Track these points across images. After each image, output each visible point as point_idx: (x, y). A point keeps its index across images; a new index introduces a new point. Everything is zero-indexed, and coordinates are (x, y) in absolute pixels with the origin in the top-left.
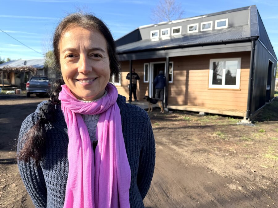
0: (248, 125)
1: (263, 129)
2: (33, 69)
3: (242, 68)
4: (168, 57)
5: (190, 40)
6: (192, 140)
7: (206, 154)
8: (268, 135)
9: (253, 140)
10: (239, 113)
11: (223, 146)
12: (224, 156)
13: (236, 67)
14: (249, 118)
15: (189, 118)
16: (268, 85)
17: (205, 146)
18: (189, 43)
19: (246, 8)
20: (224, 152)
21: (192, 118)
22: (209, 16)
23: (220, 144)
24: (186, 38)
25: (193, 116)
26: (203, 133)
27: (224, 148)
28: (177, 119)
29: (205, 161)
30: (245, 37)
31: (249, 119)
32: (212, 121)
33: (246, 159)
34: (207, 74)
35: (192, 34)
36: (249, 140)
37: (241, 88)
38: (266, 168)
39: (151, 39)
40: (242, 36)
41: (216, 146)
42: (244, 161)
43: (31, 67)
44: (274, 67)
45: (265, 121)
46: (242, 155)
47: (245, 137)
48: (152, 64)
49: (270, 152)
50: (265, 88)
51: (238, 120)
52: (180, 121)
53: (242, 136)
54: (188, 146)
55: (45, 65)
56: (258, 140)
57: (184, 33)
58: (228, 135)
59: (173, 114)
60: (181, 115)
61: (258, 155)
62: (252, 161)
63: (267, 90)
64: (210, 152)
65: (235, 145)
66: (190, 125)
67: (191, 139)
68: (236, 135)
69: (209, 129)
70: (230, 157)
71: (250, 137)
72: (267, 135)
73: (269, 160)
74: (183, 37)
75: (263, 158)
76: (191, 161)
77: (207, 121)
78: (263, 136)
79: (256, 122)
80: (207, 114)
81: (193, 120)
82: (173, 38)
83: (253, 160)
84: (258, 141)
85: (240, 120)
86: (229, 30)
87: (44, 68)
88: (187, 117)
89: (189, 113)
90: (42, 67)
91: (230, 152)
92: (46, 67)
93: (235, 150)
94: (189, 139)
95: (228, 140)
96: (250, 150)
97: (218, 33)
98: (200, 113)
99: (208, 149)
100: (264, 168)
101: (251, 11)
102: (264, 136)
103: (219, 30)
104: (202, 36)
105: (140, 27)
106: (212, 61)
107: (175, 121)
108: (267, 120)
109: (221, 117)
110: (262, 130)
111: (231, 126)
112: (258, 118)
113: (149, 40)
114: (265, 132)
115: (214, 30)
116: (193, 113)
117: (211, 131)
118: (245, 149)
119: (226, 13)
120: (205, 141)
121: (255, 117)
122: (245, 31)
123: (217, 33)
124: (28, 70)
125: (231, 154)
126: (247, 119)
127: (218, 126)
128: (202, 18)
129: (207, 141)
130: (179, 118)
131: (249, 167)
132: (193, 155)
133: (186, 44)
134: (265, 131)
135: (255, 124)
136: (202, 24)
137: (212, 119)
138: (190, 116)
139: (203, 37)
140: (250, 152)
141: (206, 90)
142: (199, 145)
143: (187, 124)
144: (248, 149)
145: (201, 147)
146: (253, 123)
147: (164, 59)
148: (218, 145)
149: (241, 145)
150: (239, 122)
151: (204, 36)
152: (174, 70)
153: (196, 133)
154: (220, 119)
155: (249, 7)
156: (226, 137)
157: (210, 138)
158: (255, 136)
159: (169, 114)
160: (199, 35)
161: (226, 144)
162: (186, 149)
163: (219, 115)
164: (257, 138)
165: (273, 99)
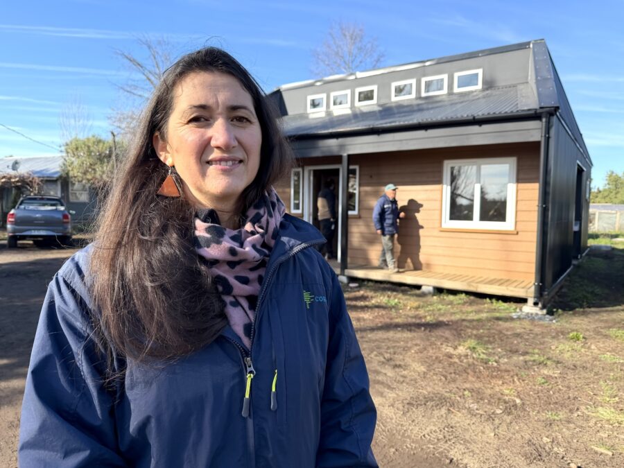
0: (540, 319)
1: (577, 331)
2: (31, 179)
3: (519, 180)
4: (345, 155)
5: (397, 115)
6: (405, 367)
7: (443, 411)
8: (593, 347)
9: (558, 362)
10: (516, 289)
11: (486, 385)
12: (491, 417)
13: (506, 180)
14: (540, 301)
15: (396, 300)
16: (576, 220)
17: (440, 384)
18: (395, 122)
19: (522, 46)
20: (490, 403)
21: (405, 302)
22: (440, 62)
23: (478, 377)
24: (387, 111)
25: (407, 294)
26: (432, 344)
27: (489, 392)
28: (367, 303)
29: (441, 436)
30: (526, 108)
31: (540, 305)
32: (452, 311)
33: (550, 424)
34: (437, 195)
35: (400, 103)
36: (549, 363)
37: (518, 229)
38: (607, 455)
39: (308, 114)
40: (519, 105)
41: (467, 385)
42: (547, 433)
43: (26, 175)
44: (587, 180)
45: (577, 307)
46: (539, 412)
47: (538, 354)
48: (310, 171)
49: (608, 399)
50: (572, 228)
51: (513, 305)
52: (377, 309)
53: (530, 351)
54: (395, 385)
55: (63, 170)
56: (570, 364)
57: (383, 101)
58: (493, 348)
59: (359, 291)
60: (378, 294)
61: (578, 409)
62: (567, 433)
63: (575, 232)
64: (452, 405)
65: (516, 379)
66: (399, 320)
67: (402, 363)
68: (514, 348)
69: (447, 333)
70: (508, 419)
71: (550, 355)
72: (589, 348)
73: (611, 426)
74: (381, 109)
75: (594, 420)
76: (403, 435)
77: (440, 310)
78: (580, 351)
79: (557, 311)
80: (439, 291)
81: (407, 306)
82: (358, 112)
83: (568, 429)
84: (572, 367)
85: (519, 305)
86: (487, 94)
87: (61, 177)
88: (392, 298)
89: (398, 288)
90: (56, 176)
91: (506, 402)
92: (64, 175)
93: (518, 396)
94: (398, 363)
95: (495, 364)
96: (557, 395)
97: (460, 101)
98: (424, 289)
99: (447, 395)
100: (601, 454)
101: (534, 52)
102: (583, 350)
103: (462, 95)
104: (425, 106)
105: (284, 87)
106: (448, 165)
107: (363, 308)
108: (581, 306)
109: (472, 298)
110: (575, 333)
111: (500, 323)
112: (561, 300)
113: (304, 116)
114: (584, 340)
115: (450, 93)
116: (406, 288)
117: (451, 338)
118: (542, 391)
119: (479, 56)
120: (438, 368)
121: (552, 297)
122: (524, 95)
123: (457, 101)
124: (18, 181)
125: (510, 408)
126: (536, 304)
127: (468, 324)
128: (424, 66)
129: (443, 368)
130: (373, 301)
131: (561, 451)
132: (408, 415)
133: (389, 125)
134: (584, 338)
135: (556, 315)
136: (424, 80)
137: (451, 303)
138: (400, 295)
139: (428, 109)
140: (556, 403)
141: (436, 233)
142: (423, 384)
143: (391, 319)
144: (551, 392)
145: (429, 389)
146: (550, 313)
147: (337, 159)
148: (472, 382)
149: (531, 379)
150: (518, 310)
151: (430, 106)
152: (360, 185)
153: (416, 345)
154: (471, 304)
155: (528, 43)
156: (489, 354)
157: (452, 360)
158: (561, 352)
159: (349, 290)
160: (418, 105)
161: (493, 377)
162: (391, 395)
163: (468, 293)
164: (567, 355)
165: (586, 252)
